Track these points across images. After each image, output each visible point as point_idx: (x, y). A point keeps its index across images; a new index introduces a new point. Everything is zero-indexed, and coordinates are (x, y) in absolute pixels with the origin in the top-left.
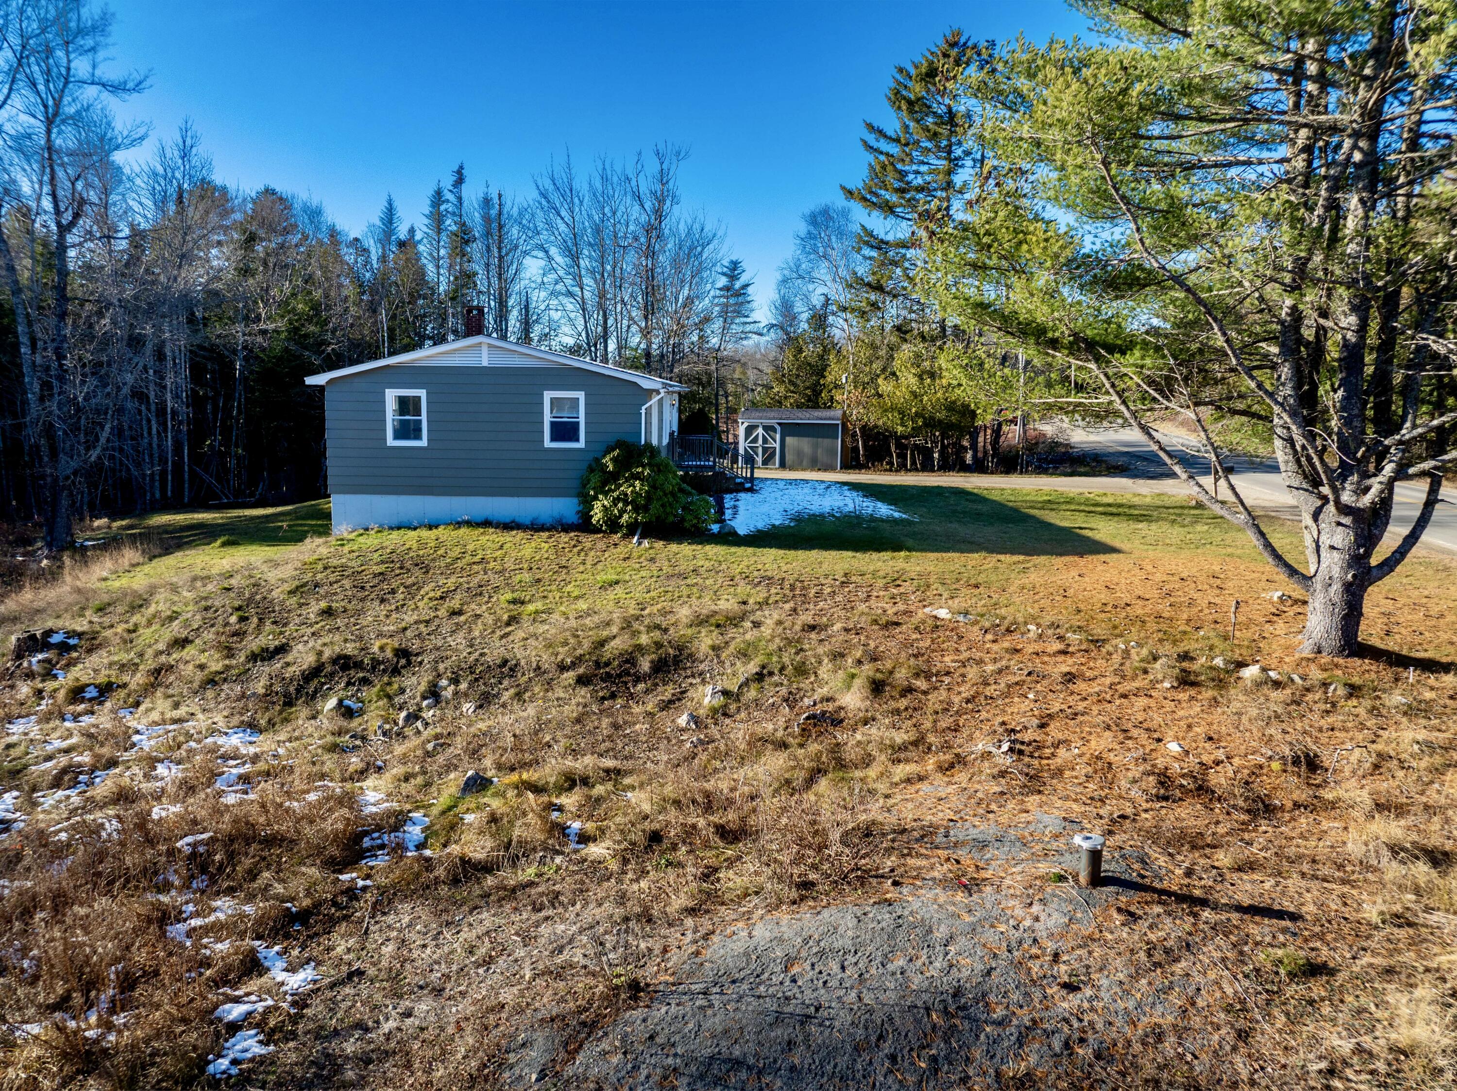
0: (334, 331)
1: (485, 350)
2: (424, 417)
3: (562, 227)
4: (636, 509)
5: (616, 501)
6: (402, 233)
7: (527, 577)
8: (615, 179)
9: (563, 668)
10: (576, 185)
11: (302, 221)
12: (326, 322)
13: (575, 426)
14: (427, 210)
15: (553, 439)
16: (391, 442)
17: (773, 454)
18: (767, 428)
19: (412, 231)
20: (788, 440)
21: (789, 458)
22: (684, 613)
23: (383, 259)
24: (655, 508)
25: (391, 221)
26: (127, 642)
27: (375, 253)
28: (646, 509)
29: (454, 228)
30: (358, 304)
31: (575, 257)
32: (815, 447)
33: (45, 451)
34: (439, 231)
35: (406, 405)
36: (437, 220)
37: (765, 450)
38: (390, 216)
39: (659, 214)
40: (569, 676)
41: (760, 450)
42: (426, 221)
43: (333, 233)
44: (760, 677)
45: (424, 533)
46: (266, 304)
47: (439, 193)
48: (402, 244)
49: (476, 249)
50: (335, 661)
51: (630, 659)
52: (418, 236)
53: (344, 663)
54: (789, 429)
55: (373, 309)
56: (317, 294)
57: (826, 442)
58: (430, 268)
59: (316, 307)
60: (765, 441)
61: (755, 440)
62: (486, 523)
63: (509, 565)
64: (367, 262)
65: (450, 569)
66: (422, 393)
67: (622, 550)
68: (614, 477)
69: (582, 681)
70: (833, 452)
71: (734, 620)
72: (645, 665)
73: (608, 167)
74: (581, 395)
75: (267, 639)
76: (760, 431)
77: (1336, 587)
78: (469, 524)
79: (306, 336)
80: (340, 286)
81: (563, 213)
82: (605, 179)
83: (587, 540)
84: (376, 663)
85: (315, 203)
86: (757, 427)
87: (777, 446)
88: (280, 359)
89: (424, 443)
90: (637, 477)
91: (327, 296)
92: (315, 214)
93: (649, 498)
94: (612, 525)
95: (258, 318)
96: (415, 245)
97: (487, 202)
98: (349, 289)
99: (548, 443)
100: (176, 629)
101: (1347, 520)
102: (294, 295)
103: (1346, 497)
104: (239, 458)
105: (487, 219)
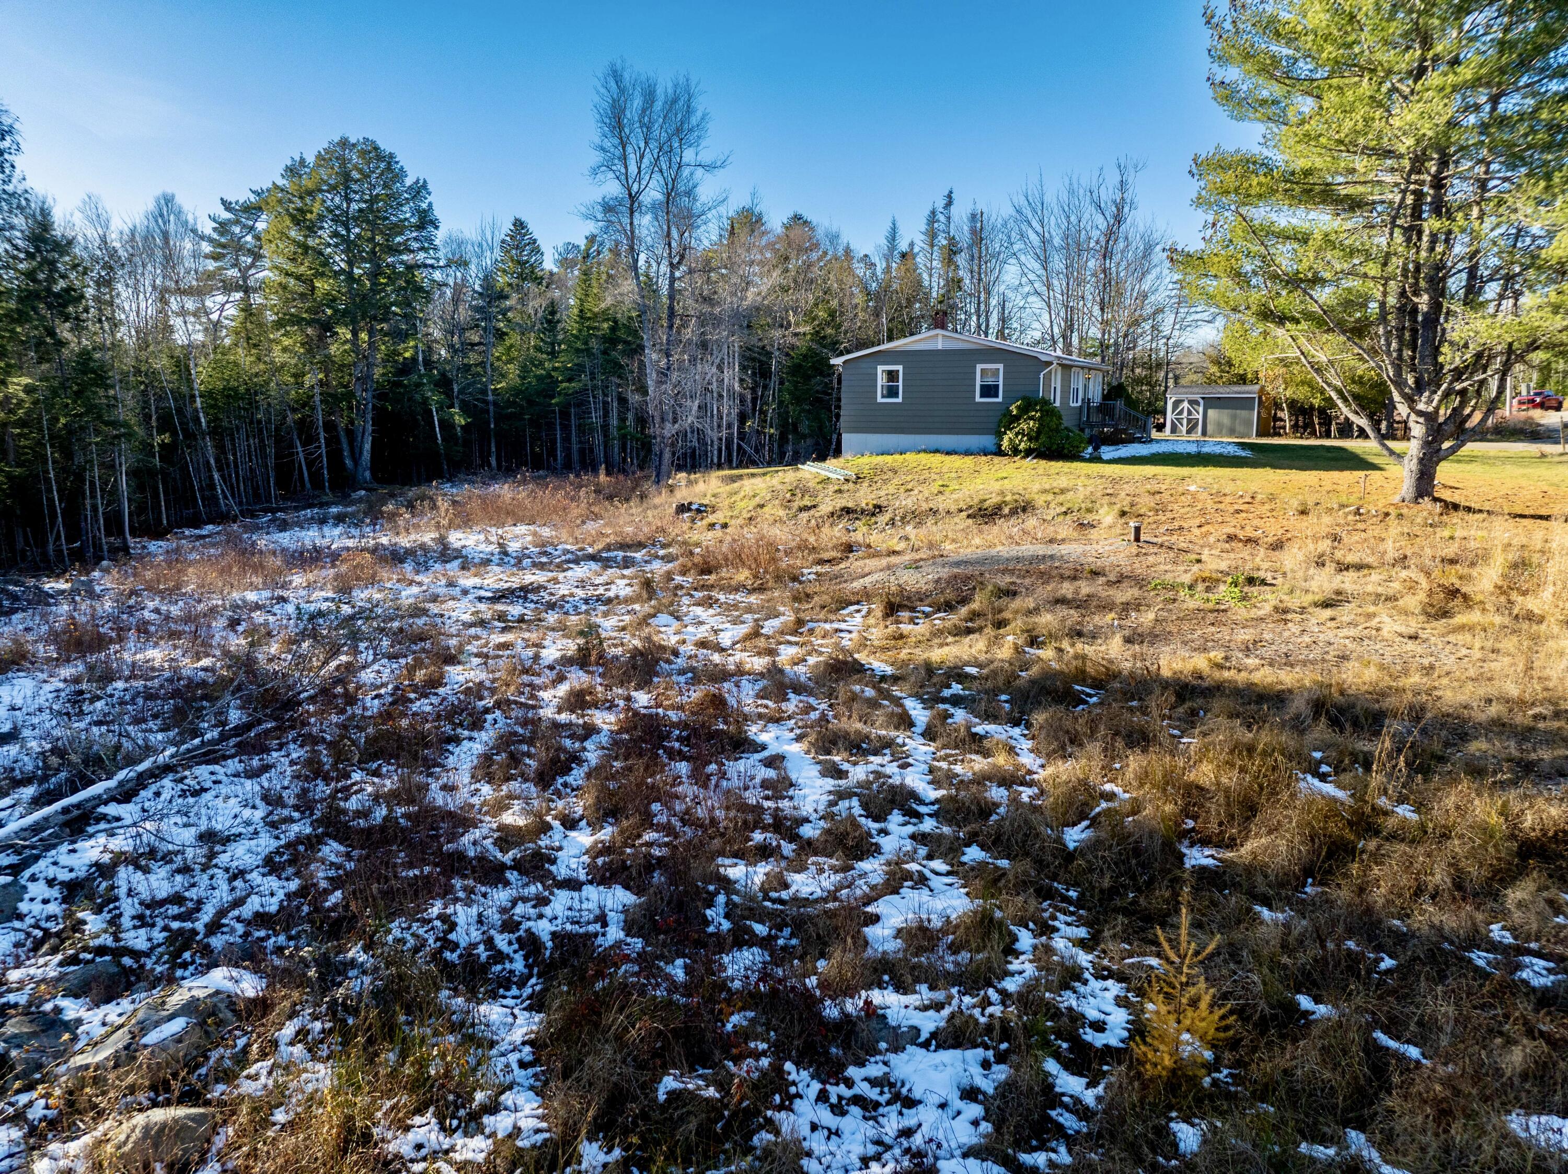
0: (846, 332)
1: (940, 338)
2: (900, 383)
3: (1033, 236)
4: (1030, 440)
5: (1017, 434)
6: (903, 246)
7: (954, 475)
8: (1081, 192)
9: (961, 511)
10: (1047, 199)
11: (825, 244)
12: (840, 326)
13: (997, 387)
14: (923, 228)
15: (982, 396)
16: (880, 399)
17: (1196, 424)
18: (1191, 402)
19: (912, 245)
20: (1211, 412)
21: (1210, 428)
22: (1036, 487)
23: (888, 270)
24: (1043, 438)
25: (894, 239)
26: (731, 507)
27: (880, 266)
28: (1037, 439)
29: (945, 242)
30: (864, 310)
31: (1045, 263)
32: (1234, 418)
33: (657, 420)
34: (932, 245)
35: (892, 376)
36: (932, 235)
37: (1189, 421)
38: (893, 237)
39: (1119, 219)
40: (964, 514)
41: (1185, 422)
42: (923, 237)
43: (848, 251)
44: (1065, 513)
45: (897, 457)
46: (795, 313)
47: (933, 213)
48: (904, 255)
49: (961, 260)
50: (842, 509)
51: (999, 507)
52: (916, 250)
53: (847, 511)
54: (1211, 403)
55: (877, 315)
56: (834, 303)
57: (1243, 413)
58: (925, 276)
59: (832, 314)
60: (1190, 413)
61: (1181, 412)
62: (936, 451)
63: (945, 470)
64: (874, 274)
65: (909, 472)
66: (900, 368)
67: (1017, 464)
68: (1017, 418)
69: (969, 516)
70: (1249, 423)
71: (1063, 491)
72: (1006, 510)
73: (1074, 181)
74: (1000, 366)
75: (807, 502)
76: (1186, 405)
77: (1415, 461)
78: (925, 451)
79: (824, 337)
80: (852, 294)
81: (1035, 224)
82: (1071, 192)
83: (997, 459)
84: (863, 511)
85: (834, 229)
86: (1182, 401)
87: (1200, 417)
88: (805, 356)
89: (900, 400)
90: (1032, 418)
91: (841, 305)
92: (834, 238)
93: (1039, 432)
94: (1016, 451)
95: (789, 324)
96: (914, 256)
97: (973, 217)
98: (859, 299)
99: (978, 399)
100: (757, 500)
101: (1421, 420)
102: (816, 305)
103: (1421, 406)
104: (771, 436)
105: (973, 231)
